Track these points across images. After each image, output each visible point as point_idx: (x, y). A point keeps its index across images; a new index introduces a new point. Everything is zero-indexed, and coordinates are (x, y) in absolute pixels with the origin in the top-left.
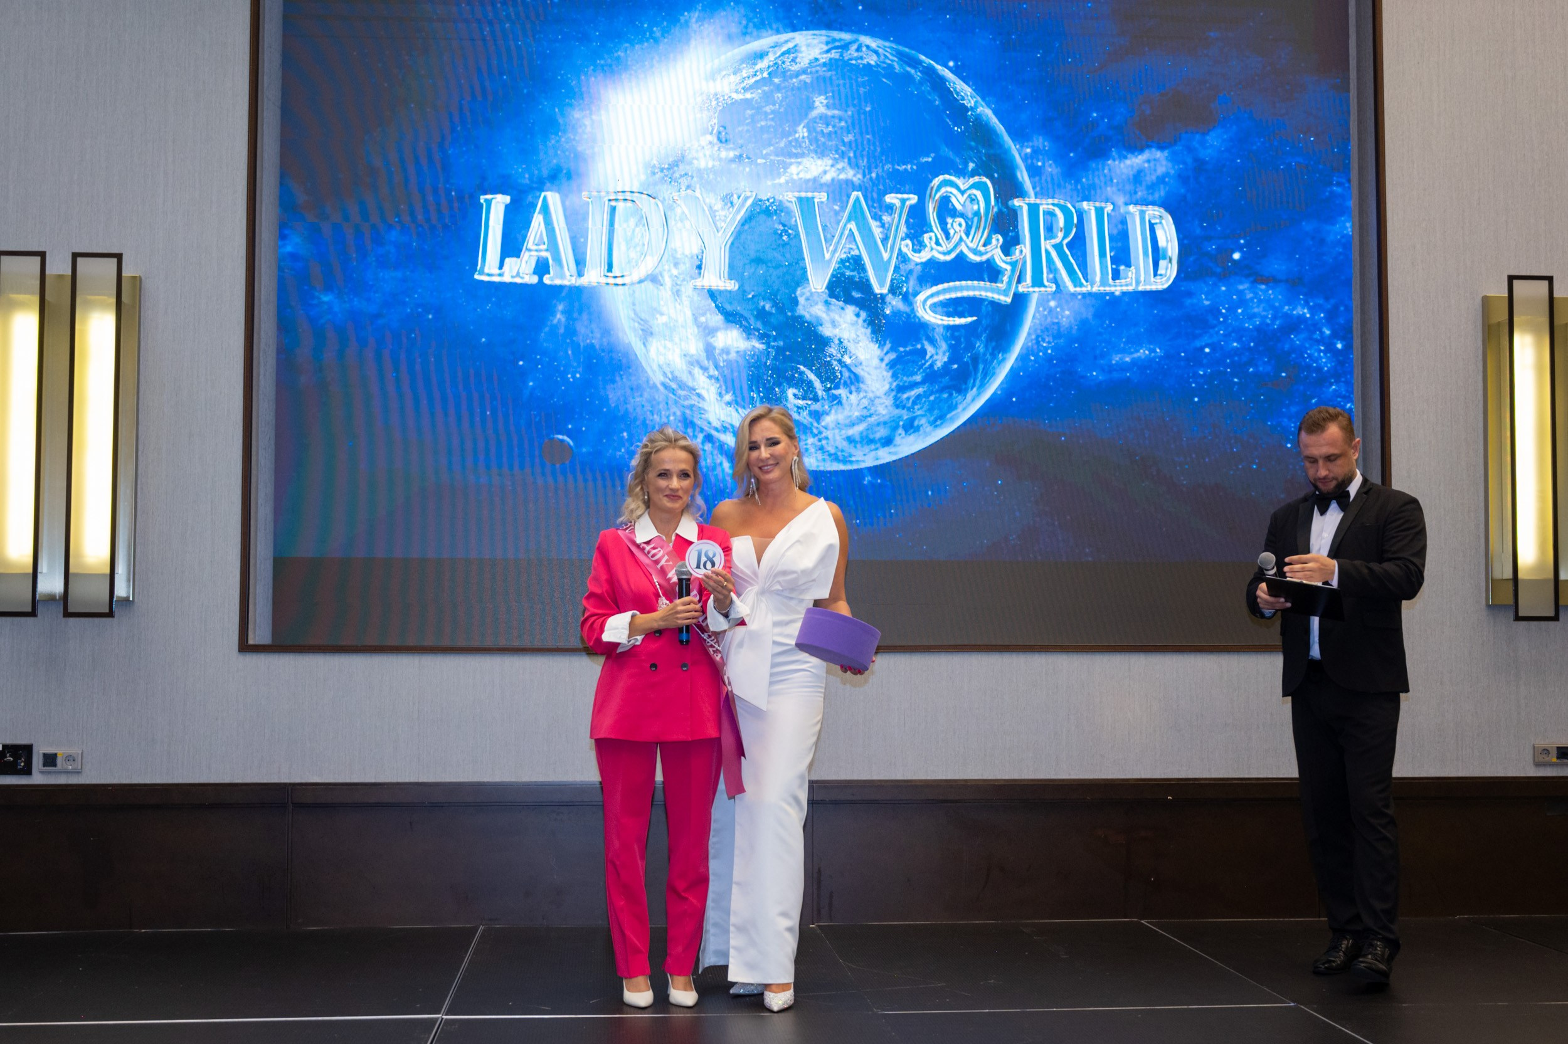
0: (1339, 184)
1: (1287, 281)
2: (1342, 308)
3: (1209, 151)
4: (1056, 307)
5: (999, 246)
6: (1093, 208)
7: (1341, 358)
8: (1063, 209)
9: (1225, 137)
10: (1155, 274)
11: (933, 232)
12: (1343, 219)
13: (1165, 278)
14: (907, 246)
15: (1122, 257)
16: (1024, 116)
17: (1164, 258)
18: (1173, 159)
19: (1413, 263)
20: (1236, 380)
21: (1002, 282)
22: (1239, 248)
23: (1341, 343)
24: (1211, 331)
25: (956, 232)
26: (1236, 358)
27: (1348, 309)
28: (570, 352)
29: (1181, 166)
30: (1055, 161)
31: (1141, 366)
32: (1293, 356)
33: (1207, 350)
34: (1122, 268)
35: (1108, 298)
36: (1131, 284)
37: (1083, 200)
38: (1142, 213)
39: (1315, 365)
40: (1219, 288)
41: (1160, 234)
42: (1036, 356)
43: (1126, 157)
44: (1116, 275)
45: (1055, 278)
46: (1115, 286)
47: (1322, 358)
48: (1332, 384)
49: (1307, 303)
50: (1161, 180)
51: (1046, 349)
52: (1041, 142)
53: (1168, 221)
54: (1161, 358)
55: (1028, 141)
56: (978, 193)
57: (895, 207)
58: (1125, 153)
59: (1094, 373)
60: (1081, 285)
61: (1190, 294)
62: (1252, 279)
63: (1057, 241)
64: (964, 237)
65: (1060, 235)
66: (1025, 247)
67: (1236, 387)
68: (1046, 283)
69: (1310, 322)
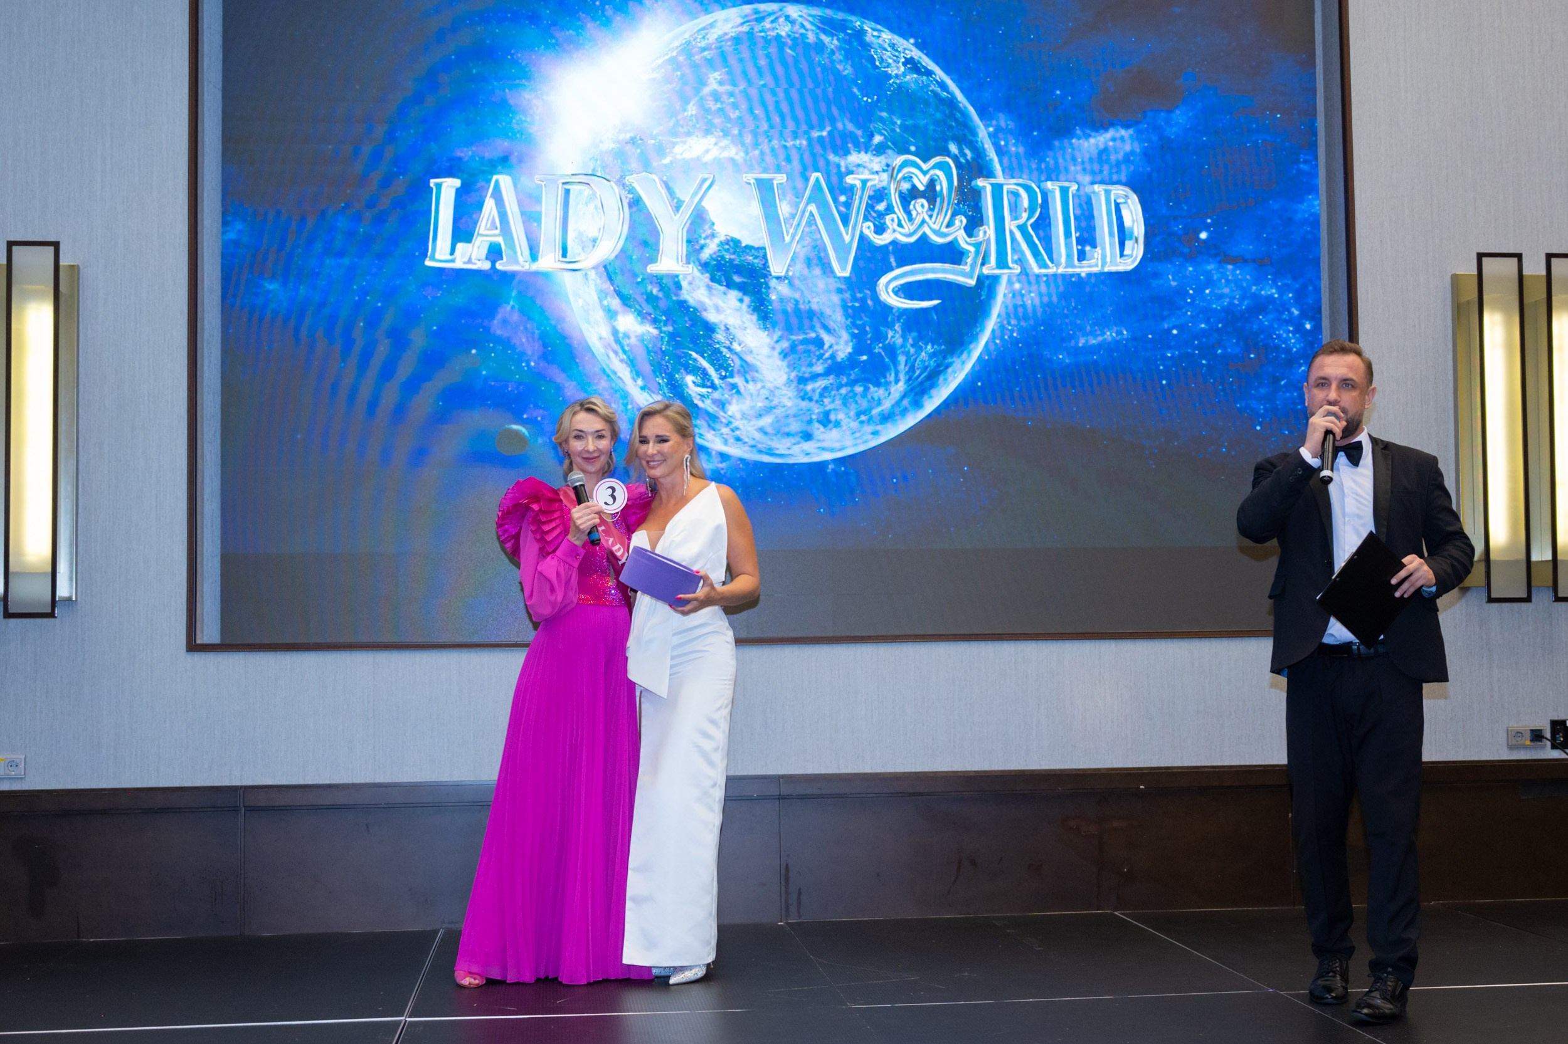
0: (1305, 162)
1: (1254, 261)
2: (1310, 288)
3: (1174, 129)
4: (1022, 289)
5: (962, 227)
6: (1057, 188)
7: (1310, 339)
8: (1028, 189)
9: (1190, 114)
10: (1122, 255)
11: (895, 213)
12: (1310, 197)
13: (1132, 259)
14: (869, 228)
15: (1087, 238)
16: (986, 95)
17: (1131, 239)
18: (1139, 136)
19: (1381, 241)
20: (1204, 362)
21: (966, 264)
22: (1206, 228)
23: (1310, 323)
24: (1178, 311)
25: (918, 213)
26: (1204, 340)
27: (1317, 290)
28: (524, 340)
29: (1146, 144)
30: (1017, 140)
31: (1109, 348)
32: (1262, 337)
33: (1175, 332)
34: (1088, 248)
35: (1073, 279)
36: (1097, 265)
37: (1046, 180)
38: (1108, 192)
39: (1283, 346)
40: (1186, 269)
41: (1126, 214)
42: (1002, 339)
43: (1090, 136)
44: (1082, 256)
45: (1020, 260)
46: (1080, 267)
47: (1290, 339)
48: (1301, 365)
49: (1275, 281)
50: (1127, 159)
51: (1012, 331)
52: (1003, 120)
53: (1134, 199)
54: (1126, 340)
55: (991, 119)
56: (940, 173)
57: (855, 189)
58: (1088, 131)
59: (1061, 357)
60: (1047, 267)
61: (1156, 275)
62: (1218, 259)
63: (1021, 222)
64: (927, 219)
65: (1025, 215)
66: (989, 228)
67: (1205, 368)
68: (1011, 265)
69: (1278, 302)
